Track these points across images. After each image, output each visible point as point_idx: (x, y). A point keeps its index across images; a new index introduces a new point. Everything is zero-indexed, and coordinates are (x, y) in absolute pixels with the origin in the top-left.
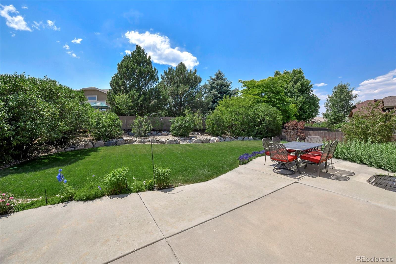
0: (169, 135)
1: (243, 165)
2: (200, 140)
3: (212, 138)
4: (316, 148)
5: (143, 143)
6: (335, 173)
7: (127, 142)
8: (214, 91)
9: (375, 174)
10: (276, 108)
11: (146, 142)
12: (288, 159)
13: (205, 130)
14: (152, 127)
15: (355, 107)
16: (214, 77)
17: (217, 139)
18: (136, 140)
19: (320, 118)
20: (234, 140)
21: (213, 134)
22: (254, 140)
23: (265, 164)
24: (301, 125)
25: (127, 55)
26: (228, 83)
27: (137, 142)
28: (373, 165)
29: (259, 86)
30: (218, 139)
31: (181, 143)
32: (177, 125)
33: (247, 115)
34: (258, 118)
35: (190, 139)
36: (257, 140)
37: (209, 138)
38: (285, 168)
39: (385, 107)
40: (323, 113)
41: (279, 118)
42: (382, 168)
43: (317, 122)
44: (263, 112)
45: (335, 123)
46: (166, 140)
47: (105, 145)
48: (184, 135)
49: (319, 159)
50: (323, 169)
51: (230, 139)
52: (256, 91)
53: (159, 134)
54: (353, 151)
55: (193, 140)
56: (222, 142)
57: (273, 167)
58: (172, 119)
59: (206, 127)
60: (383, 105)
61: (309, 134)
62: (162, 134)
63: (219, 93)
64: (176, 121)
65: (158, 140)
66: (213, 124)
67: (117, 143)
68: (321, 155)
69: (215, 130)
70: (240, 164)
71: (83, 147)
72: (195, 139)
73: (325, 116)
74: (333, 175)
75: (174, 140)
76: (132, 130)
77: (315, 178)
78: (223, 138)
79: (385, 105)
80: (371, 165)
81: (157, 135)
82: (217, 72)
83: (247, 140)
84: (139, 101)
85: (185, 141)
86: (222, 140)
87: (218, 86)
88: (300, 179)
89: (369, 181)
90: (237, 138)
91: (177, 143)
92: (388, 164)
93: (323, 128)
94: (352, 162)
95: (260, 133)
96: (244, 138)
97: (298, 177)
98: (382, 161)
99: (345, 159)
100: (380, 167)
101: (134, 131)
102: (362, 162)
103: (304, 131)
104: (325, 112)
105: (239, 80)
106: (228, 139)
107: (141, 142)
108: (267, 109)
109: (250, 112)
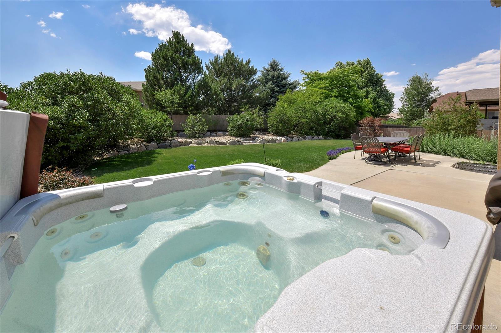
0: (226, 136)
1: (333, 160)
2: (266, 140)
3: (279, 138)
4: (404, 142)
5: (201, 145)
6: (423, 162)
7: (181, 144)
8: (269, 84)
9: (458, 162)
10: (348, 103)
11: (204, 144)
12: (381, 151)
13: (266, 129)
14: (207, 127)
15: (435, 101)
16: (268, 67)
17: (283, 139)
18: (191, 142)
19: (395, 114)
20: (302, 140)
21: (277, 133)
22: (325, 139)
23: (354, 158)
24: (378, 121)
25: (162, 43)
26: (286, 75)
27: (193, 144)
28: (456, 156)
29: (326, 78)
30: (285, 139)
31: (245, 144)
32: (236, 124)
33: (315, 111)
34: (329, 115)
35: (254, 139)
36: (329, 139)
37: (274, 138)
38: (377, 159)
39: (469, 101)
40: (399, 108)
41: (353, 114)
42: (464, 158)
43: (391, 118)
44: (333, 108)
45: (412, 119)
46: (227, 140)
47: (158, 148)
48: (245, 135)
49: (409, 150)
50: (412, 159)
51: (298, 139)
52: (323, 84)
53: (214, 134)
54: (437, 144)
55: (257, 140)
56: (289, 142)
57: (364, 160)
58: (229, 118)
59: (268, 126)
60: (466, 99)
61: (387, 131)
62: (217, 135)
63: (275, 86)
64: (235, 120)
65: (218, 142)
66: (278, 122)
67: (171, 146)
68: (410, 147)
69: (280, 128)
70: (330, 159)
71: (136, 150)
72: (260, 139)
73: (401, 111)
74: (422, 164)
75: (237, 140)
76: (184, 130)
77: (406, 166)
78: (290, 138)
79: (468, 100)
80: (455, 155)
81: (211, 136)
82: (272, 61)
83: (317, 139)
84: (187, 97)
85: (248, 142)
86: (289, 140)
87: (274, 78)
88: (393, 167)
89: (453, 166)
90: (305, 138)
91: (240, 144)
92: (469, 153)
93: (399, 125)
94: (437, 154)
95: (332, 132)
96: (313, 137)
97: (391, 166)
98: (464, 151)
99: (430, 152)
100: (462, 156)
101: (187, 132)
102: (446, 154)
103: (382, 128)
104: (400, 107)
105: (301, 70)
106: (296, 138)
107: (198, 143)
108: (338, 104)
109: (319, 109)
